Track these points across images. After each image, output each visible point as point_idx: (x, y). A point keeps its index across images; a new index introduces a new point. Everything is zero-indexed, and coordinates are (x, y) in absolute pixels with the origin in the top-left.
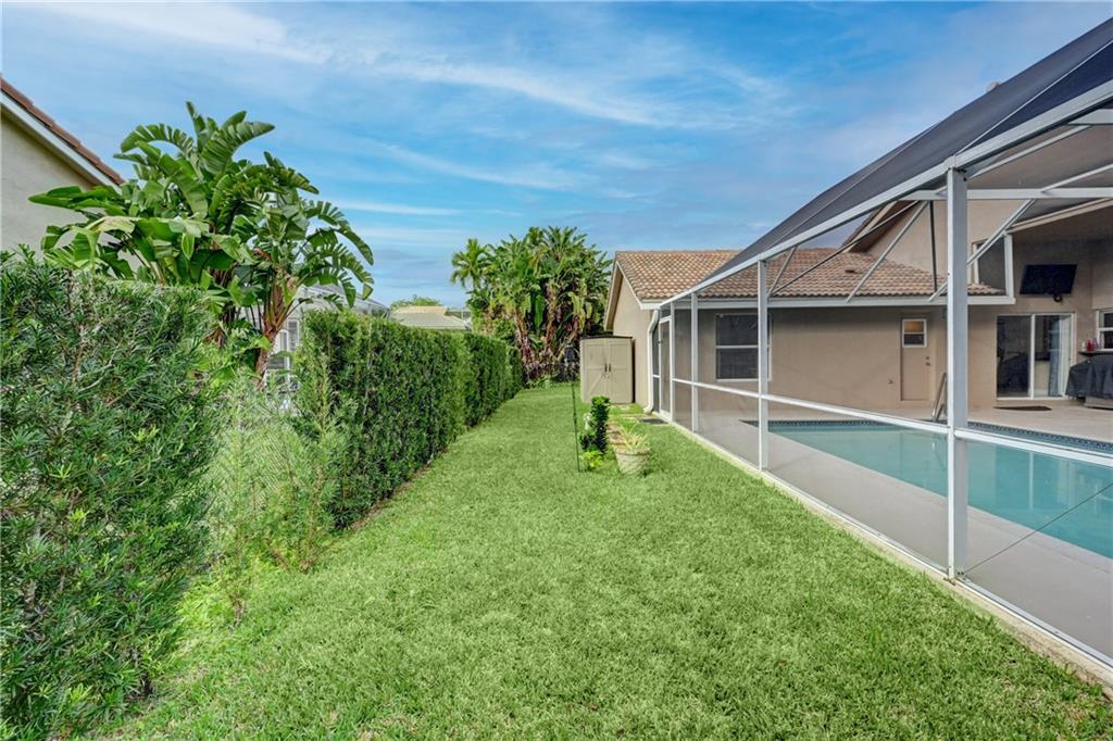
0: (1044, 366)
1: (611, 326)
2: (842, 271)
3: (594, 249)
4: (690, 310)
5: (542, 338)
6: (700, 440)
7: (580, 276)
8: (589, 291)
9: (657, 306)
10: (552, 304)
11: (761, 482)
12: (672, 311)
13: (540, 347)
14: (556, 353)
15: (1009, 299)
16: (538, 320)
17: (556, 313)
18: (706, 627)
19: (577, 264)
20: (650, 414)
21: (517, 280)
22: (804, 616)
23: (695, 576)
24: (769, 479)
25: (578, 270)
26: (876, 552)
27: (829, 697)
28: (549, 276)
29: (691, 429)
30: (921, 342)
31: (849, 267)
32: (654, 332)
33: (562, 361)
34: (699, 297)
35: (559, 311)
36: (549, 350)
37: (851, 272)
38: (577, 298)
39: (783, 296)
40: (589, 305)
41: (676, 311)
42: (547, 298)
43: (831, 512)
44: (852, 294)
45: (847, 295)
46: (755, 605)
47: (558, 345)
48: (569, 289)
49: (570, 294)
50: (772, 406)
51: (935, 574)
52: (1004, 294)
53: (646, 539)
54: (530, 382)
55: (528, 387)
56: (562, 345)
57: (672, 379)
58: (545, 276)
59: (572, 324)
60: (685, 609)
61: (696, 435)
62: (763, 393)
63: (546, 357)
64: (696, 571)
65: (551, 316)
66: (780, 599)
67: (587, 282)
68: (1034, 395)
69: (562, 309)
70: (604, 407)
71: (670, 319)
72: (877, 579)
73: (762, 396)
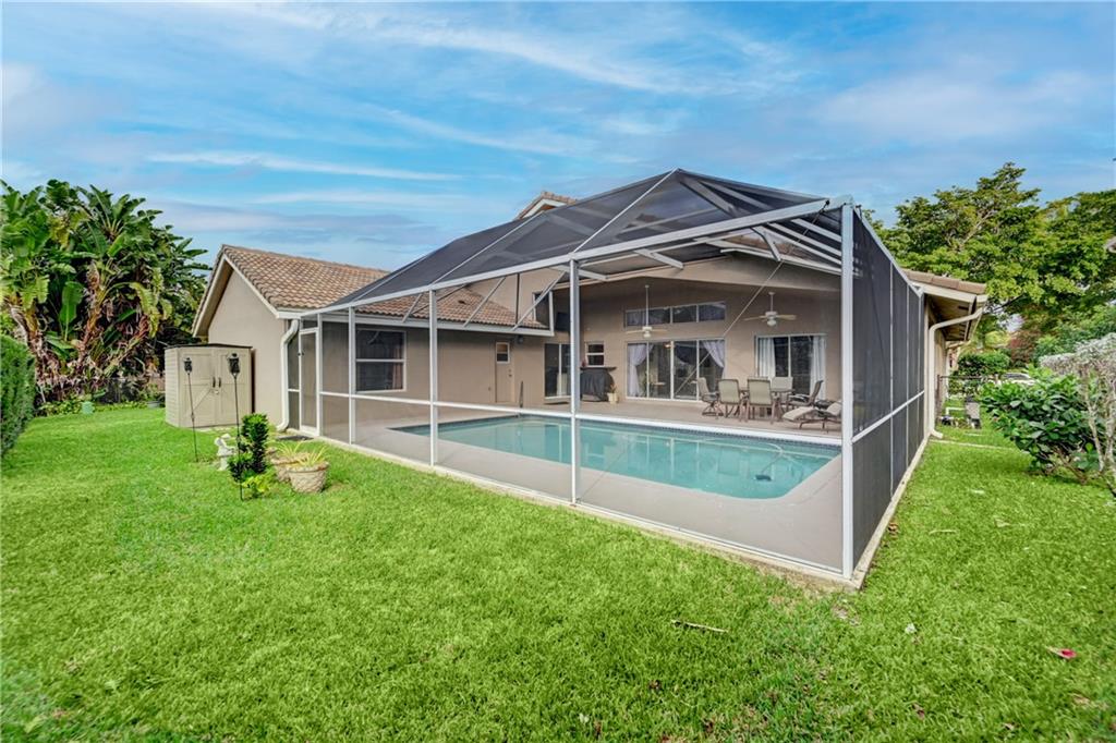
0: (565, 375)
1: (204, 331)
2: (456, 300)
3: (169, 232)
4: (347, 324)
5: (75, 342)
6: (361, 450)
7: (152, 263)
8: (167, 284)
9: (296, 316)
10: (97, 298)
11: (434, 475)
12: (320, 324)
13: (70, 354)
14: (102, 363)
15: (551, 333)
16: (67, 316)
17: (104, 309)
18: (463, 579)
19: (146, 247)
20: (284, 431)
21: (23, 252)
22: (517, 548)
23: (433, 552)
24: (441, 471)
25: (149, 255)
26: (531, 502)
27: (552, 584)
28: (93, 255)
29: (348, 442)
30: (506, 360)
31: (462, 299)
32: (292, 342)
33: (115, 374)
34: (357, 312)
35: (111, 306)
36: (89, 359)
37: (462, 302)
38: (147, 292)
39: (418, 317)
40: (166, 303)
41: (324, 324)
42: (87, 286)
43: (496, 484)
44: (468, 320)
45: (464, 322)
46: (486, 553)
47: (107, 352)
48: (131, 277)
49: (134, 285)
50: (441, 411)
51: (566, 504)
52: (548, 329)
53: (372, 539)
54: (48, 406)
55: (44, 413)
56: (112, 353)
57: (319, 392)
58: (83, 254)
59: (135, 325)
60: (441, 574)
61: (354, 446)
62: (434, 400)
63: (79, 370)
64: (430, 548)
65: (94, 313)
66: (498, 545)
67: (164, 272)
68: (560, 395)
69: (115, 303)
70: (263, 426)
71: (317, 331)
72: (540, 515)
73: (432, 403)
